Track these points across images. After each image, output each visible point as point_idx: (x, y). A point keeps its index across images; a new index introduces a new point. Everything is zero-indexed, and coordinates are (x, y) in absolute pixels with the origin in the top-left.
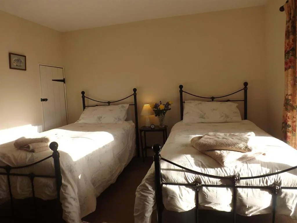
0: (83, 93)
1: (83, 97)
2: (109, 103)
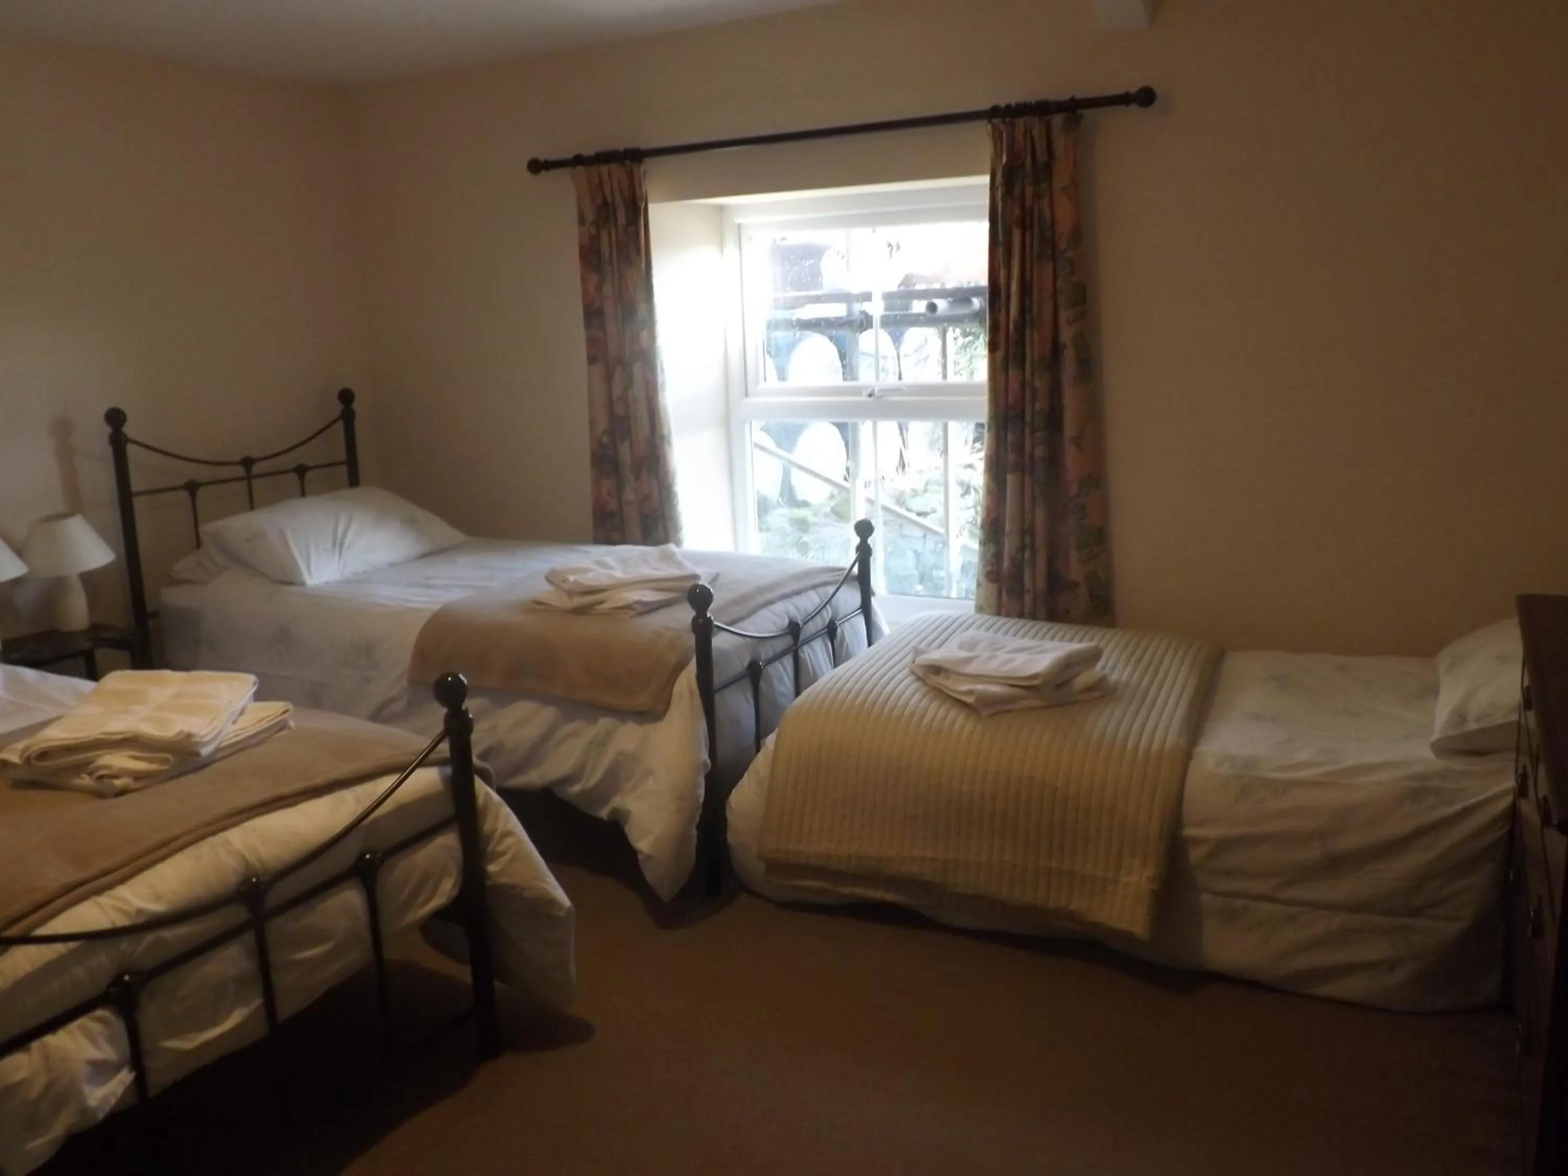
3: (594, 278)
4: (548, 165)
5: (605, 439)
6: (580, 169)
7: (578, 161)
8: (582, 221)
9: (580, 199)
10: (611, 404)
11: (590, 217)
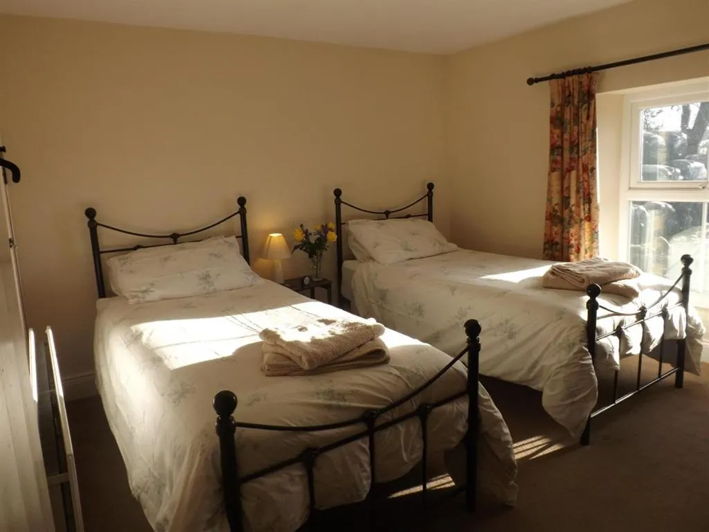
0: (90, 213)
1: (93, 227)
2: (175, 238)
3: (557, 131)
4: (537, 80)
5: (556, 208)
6: (554, 81)
7: (553, 77)
8: (553, 105)
9: (552, 95)
10: (562, 191)
11: (557, 102)
